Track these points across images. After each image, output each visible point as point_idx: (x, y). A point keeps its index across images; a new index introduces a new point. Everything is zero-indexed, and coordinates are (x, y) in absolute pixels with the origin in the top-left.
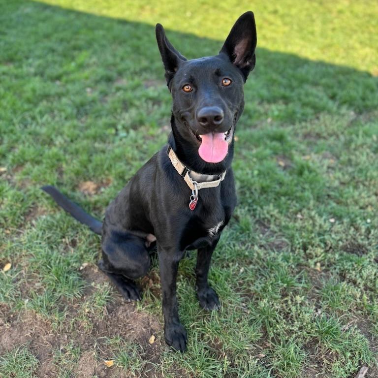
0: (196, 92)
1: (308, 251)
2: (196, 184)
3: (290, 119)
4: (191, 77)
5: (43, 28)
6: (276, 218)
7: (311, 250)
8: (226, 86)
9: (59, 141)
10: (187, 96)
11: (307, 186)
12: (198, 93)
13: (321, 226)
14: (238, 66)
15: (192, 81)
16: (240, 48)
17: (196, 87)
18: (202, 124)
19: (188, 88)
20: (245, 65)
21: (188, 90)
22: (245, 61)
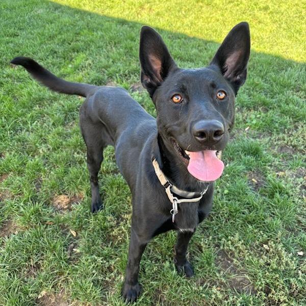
0: (188, 103)
1: (270, 295)
2: (176, 200)
3: (267, 128)
4: (183, 86)
5: (51, 29)
6: (240, 251)
7: (273, 294)
8: (221, 99)
9: (42, 149)
10: (176, 108)
11: (277, 211)
12: (190, 105)
13: (287, 264)
14: (228, 80)
15: (183, 91)
16: (231, 61)
17: (187, 98)
18: (199, 139)
19: (178, 99)
20: (235, 79)
21: (177, 101)
22: (235, 75)
